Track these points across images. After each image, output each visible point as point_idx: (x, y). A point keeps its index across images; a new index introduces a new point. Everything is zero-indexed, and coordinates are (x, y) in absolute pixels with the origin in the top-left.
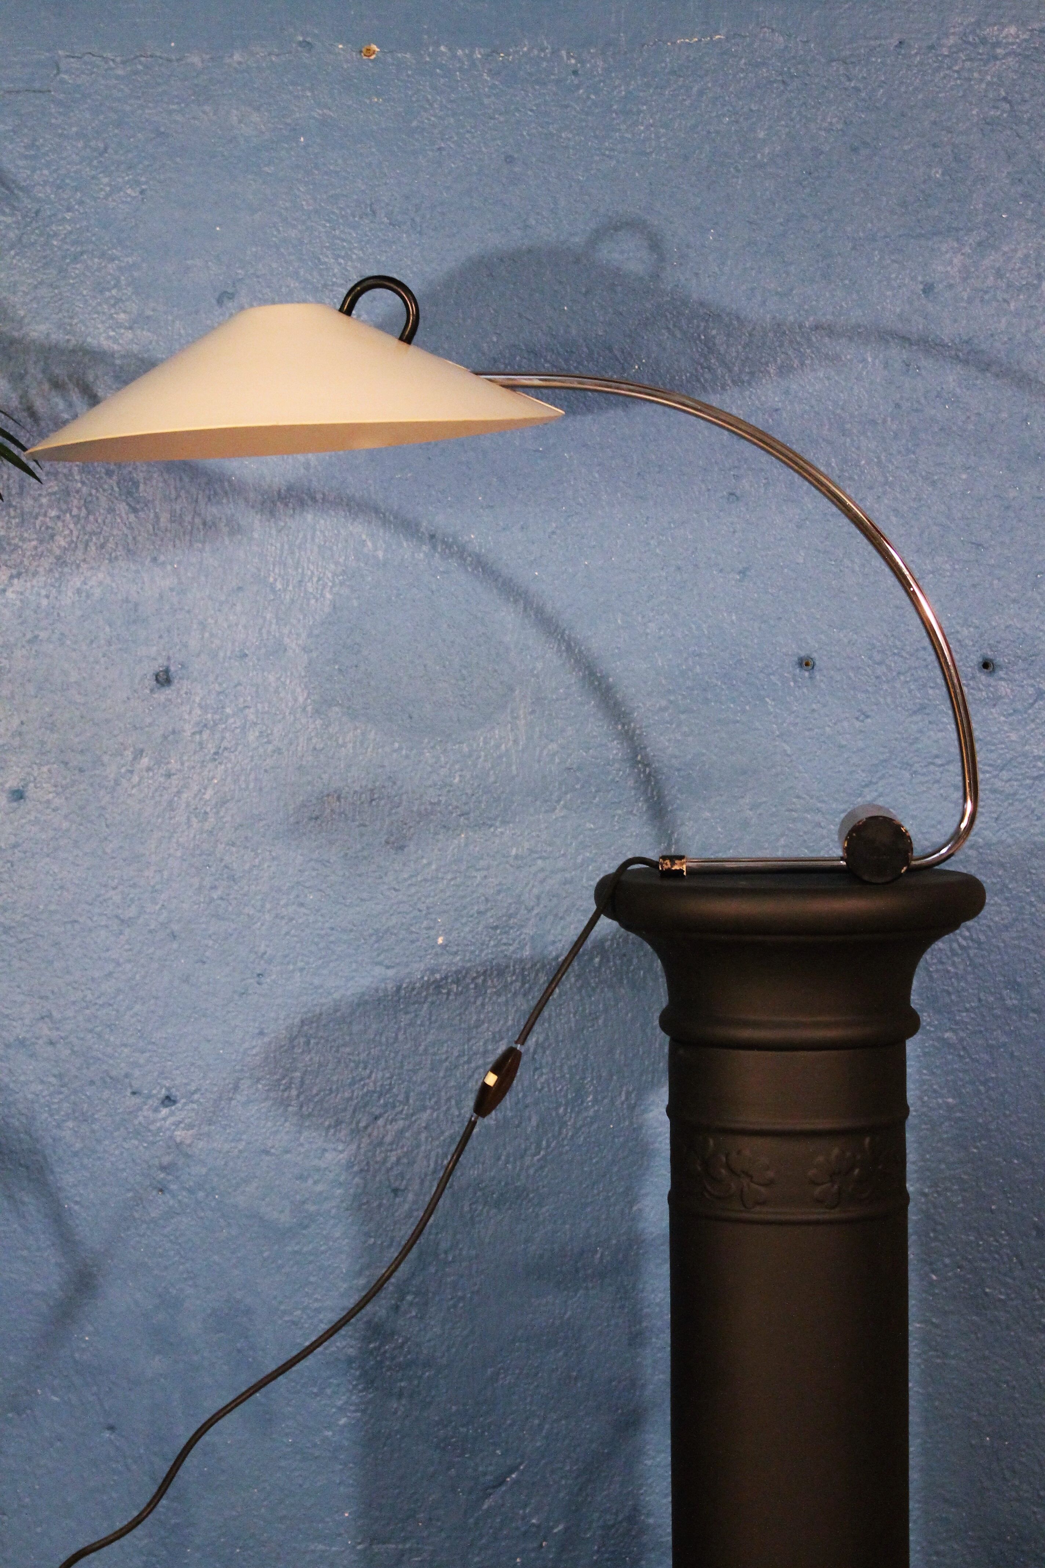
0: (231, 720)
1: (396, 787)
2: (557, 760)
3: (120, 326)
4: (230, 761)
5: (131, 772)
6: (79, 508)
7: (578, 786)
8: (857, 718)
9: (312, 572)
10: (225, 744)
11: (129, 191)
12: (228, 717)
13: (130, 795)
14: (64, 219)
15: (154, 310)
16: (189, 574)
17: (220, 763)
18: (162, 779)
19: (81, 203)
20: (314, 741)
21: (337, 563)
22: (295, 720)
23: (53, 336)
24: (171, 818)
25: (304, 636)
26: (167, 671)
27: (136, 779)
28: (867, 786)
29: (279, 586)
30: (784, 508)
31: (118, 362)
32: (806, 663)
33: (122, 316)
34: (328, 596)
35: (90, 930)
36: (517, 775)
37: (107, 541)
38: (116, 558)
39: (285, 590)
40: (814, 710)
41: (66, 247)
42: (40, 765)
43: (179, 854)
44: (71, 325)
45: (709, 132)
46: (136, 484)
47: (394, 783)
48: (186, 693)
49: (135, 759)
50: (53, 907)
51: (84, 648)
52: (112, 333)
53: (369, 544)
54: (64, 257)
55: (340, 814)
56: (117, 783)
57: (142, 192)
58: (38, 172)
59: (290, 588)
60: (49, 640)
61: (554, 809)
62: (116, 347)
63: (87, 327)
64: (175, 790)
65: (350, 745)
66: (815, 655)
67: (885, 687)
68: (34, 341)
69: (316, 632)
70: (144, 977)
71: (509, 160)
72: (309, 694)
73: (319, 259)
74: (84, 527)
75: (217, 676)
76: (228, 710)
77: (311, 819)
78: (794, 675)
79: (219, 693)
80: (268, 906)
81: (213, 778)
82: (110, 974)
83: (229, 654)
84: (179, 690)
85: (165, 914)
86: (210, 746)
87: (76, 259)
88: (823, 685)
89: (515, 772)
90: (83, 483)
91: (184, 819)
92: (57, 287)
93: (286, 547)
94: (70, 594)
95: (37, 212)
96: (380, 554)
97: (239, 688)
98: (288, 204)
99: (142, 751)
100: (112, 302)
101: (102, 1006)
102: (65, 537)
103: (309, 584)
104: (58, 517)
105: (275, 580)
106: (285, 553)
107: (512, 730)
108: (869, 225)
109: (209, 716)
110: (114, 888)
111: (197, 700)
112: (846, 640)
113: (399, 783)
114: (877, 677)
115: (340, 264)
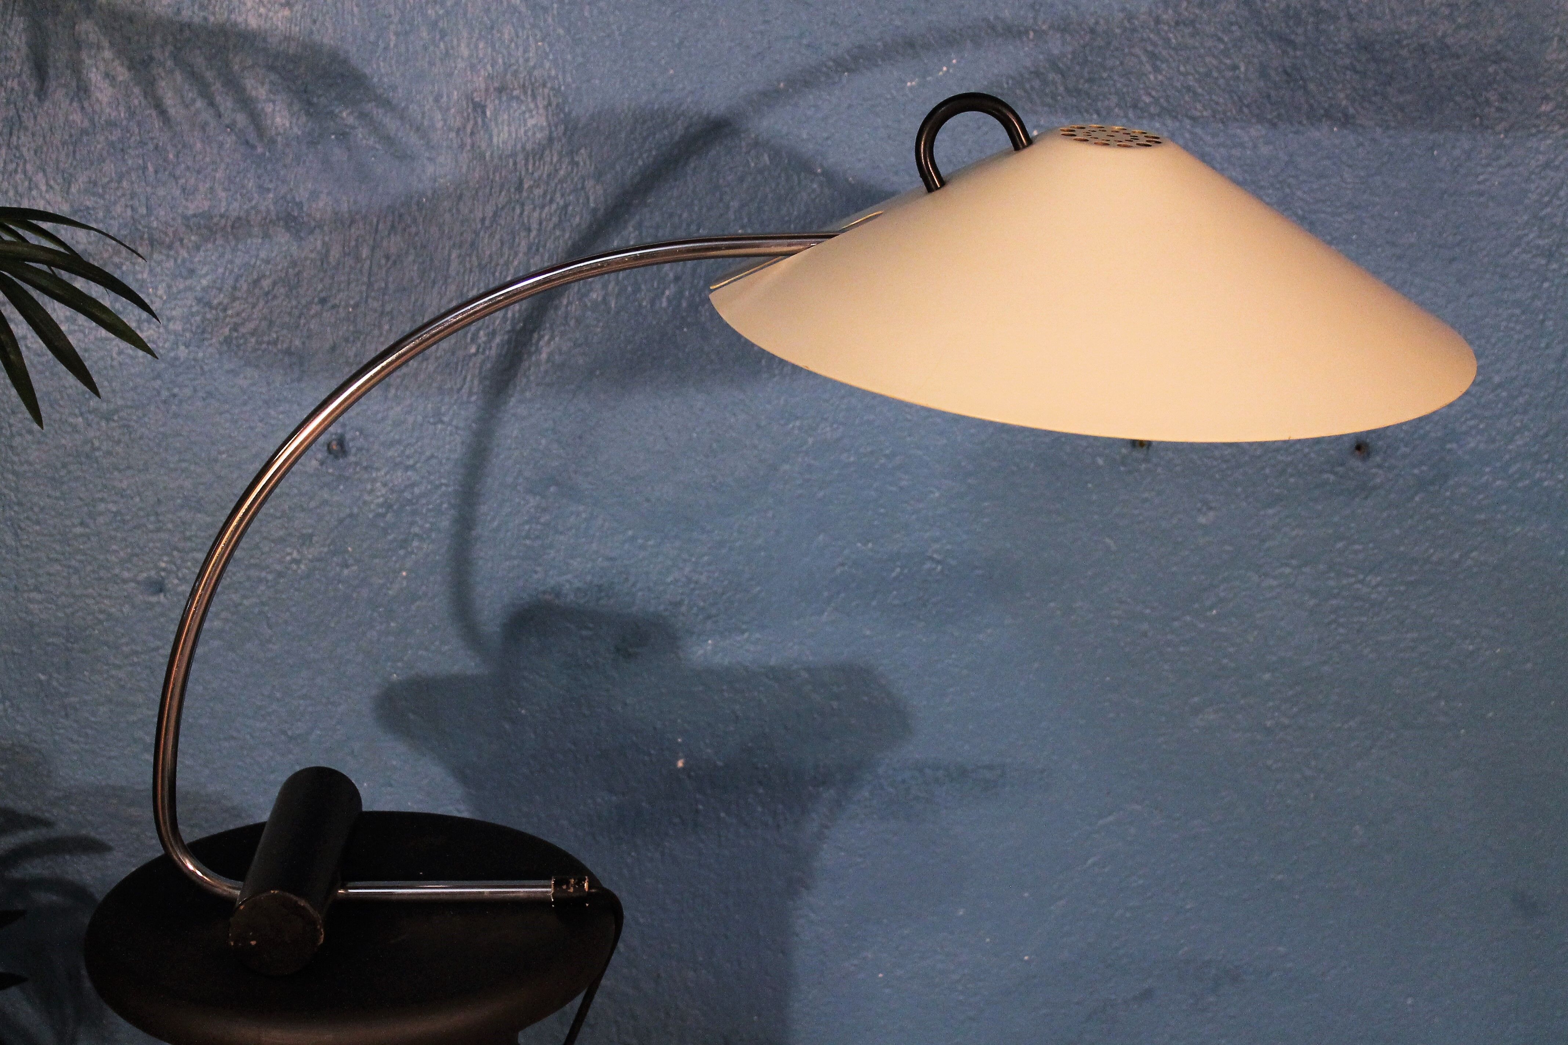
0: (423, 501)
1: (628, 585)
2: (828, 554)
4: (421, 549)
5: (298, 562)
10: (415, 530)
12: (418, 496)
13: (297, 591)
16: (368, 320)
17: (410, 552)
18: (337, 570)
23: (185, 12)
26: (341, 440)
27: (304, 569)
42: (183, 552)
43: (359, 661)
48: (365, 468)
49: (302, 546)
51: (235, 410)
56: (281, 575)
61: (823, 612)
62: (268, 28)
64: (354, 584)
67: (1236, 473)
68: (160, 19)
75: (405, 447)
76: (419, 489)
78: (1125, 456)
79: (407, 467)
81: (401, 570)
83: (419, 418)
84: (356, 464)
85: (342, 729)
86: (396, 531)
88: (1158, 468)
91: (364, 619)
94: (215, 342)
97: (432, 461)
99: (311, 537)
109: (396, 495)
111: (380, 475)
113: (632, 579)
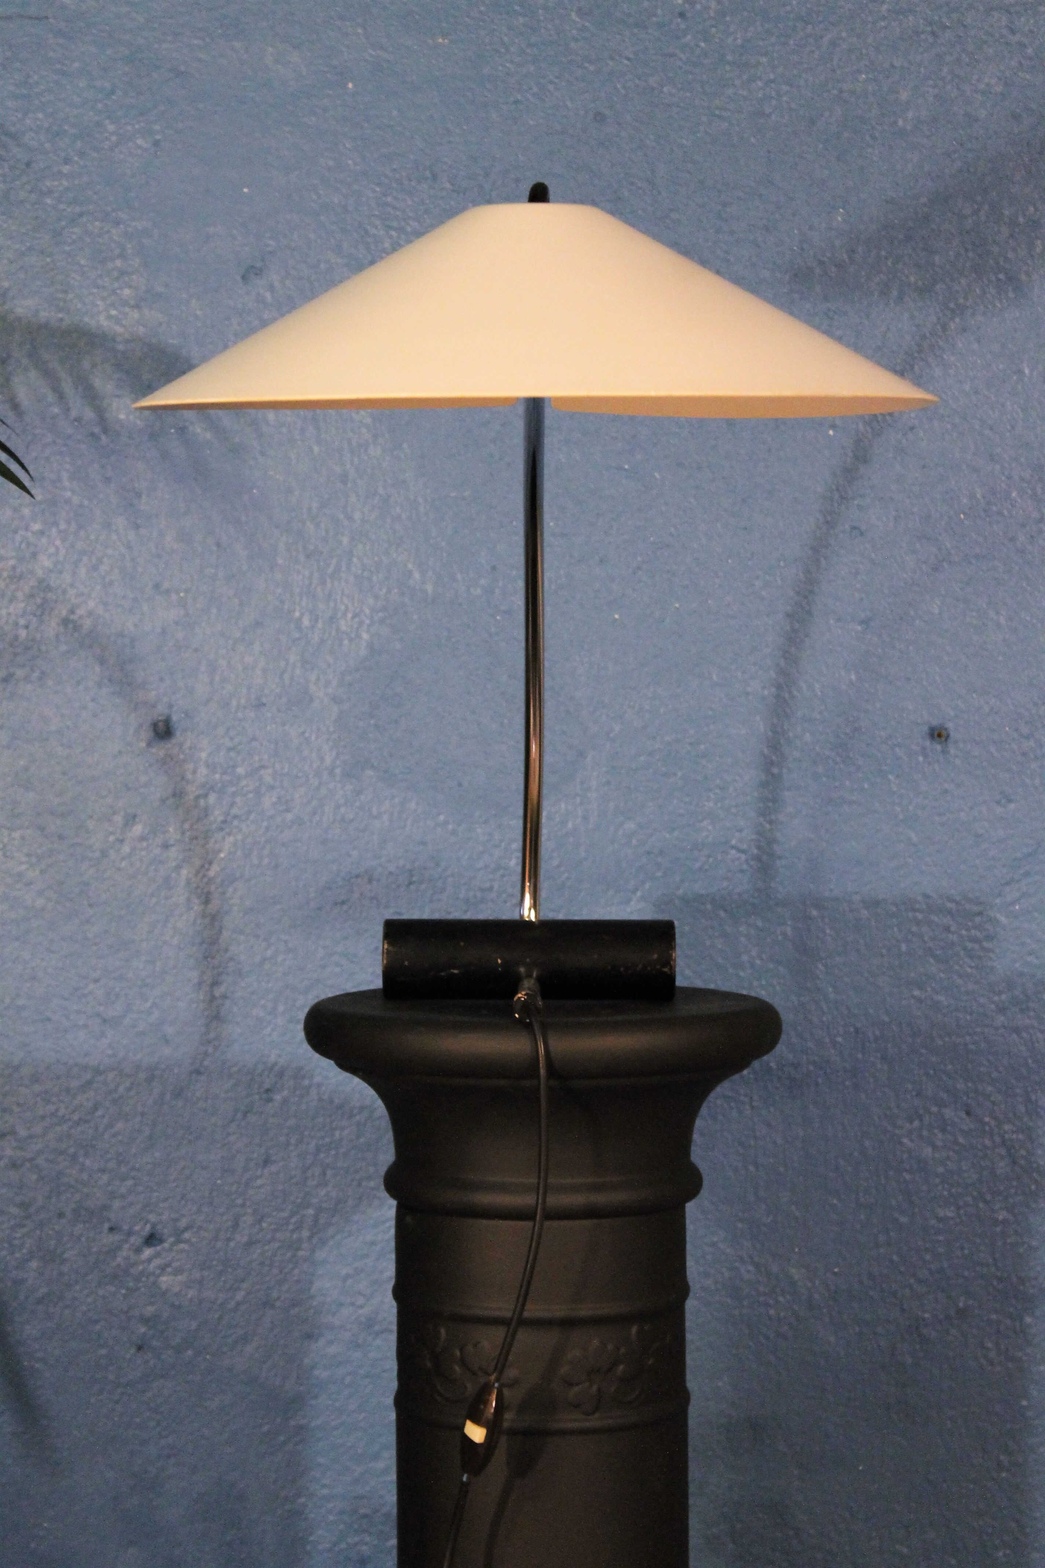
0: (244, 783)
1: (440, 870)
2: (634, 842)
3: (125, 303)
4: (240, 830)
5: (122, 841)
6: (68, 523)
7: (659, 874)
8: (998, 802)
9: (347, 606)
10: (235, 811)
11: (139, 142)
12: (239, 778)
13: (119, 869)
14: (60, 172)
15: (166, 286)
16: (198, 606)
17: (229, 834)
18: (157, 851)
19: (82, 154)
20: (343, 810)
21: (376, 597)
22: (320, 784)
23: (43, 314)
24: (167, 898)
25: (335, 683)
26: (167, 722)
27: (126, 849)
28: (1007, 884)
29: (306, 622)
30: (918, 546)
31: (121, 347)
32: (938, 734)
33: (127, 291)
34: (365, 636)
35: (66, 1031)
36: (586, 859)
37: (100, 561)
38: (111, 583)
39: (313, 627)
40: (946, 791)
41: (62, 206)
42: (11, 829)
43: (175, 942)
44: (65, 301)
45: (841, 91)
46: (139, 495)
47: (438, 865)
48: (190, 748)
49: (126, 825)
50: (21, 1002)
51: (69, 690)
52: (114, 312)
53: (417, 575)
54: (59, 220)
55: (372, 899)
56: (104, 854)
57: (156, 143)
58: (31, 115)
59: (320, 625)
60: (27, 679)
61: (629, 900)
62: (119, 329)
63: (85, 304)
64: (174, 864)
65: (385, 817)
66: (950, 725)
67: (1034, 766)
68: (19, 319)
69: (348, 678)
70: (129, 1089)
71: (600, 118)
72: (338, 754)
73: (366, 232)
74: (72, 546)
75: (228, 729)
76: (240, 770)
77: (336, 904)
78: (924, 748)
79: (230, 749)
80: (281, 1008)
81: (220, 851)
82: (89, 1083)
83: (243, 701)
84: (181, 745)
85: (156, 1013)
86: (217, 812)
87: (73, 221)
88: (958, 762)
89: (583, 854)
90: (73, 491)
91: (182, 899)
92: (50, 255)
93: (316, 575)
94: (53, 624)
95: (28, 165)
96: (429, 588)
97: (254, 744)
98: (331, 163)
99: (135, 816)
100: (115, 274)
101: (77, 1123)
102: (50, 556)
103: (342, 622)
104: (42, 533)
105: (302, 614)
106: (315, 582)
107: (582, 804)
108: (1032, 209)
109: (217, 776)
110: (96, 981)
111: (203, 755)
112: (986, 709)
113: (443, 864)
114: (1024, 754)
115: (391, 237)
